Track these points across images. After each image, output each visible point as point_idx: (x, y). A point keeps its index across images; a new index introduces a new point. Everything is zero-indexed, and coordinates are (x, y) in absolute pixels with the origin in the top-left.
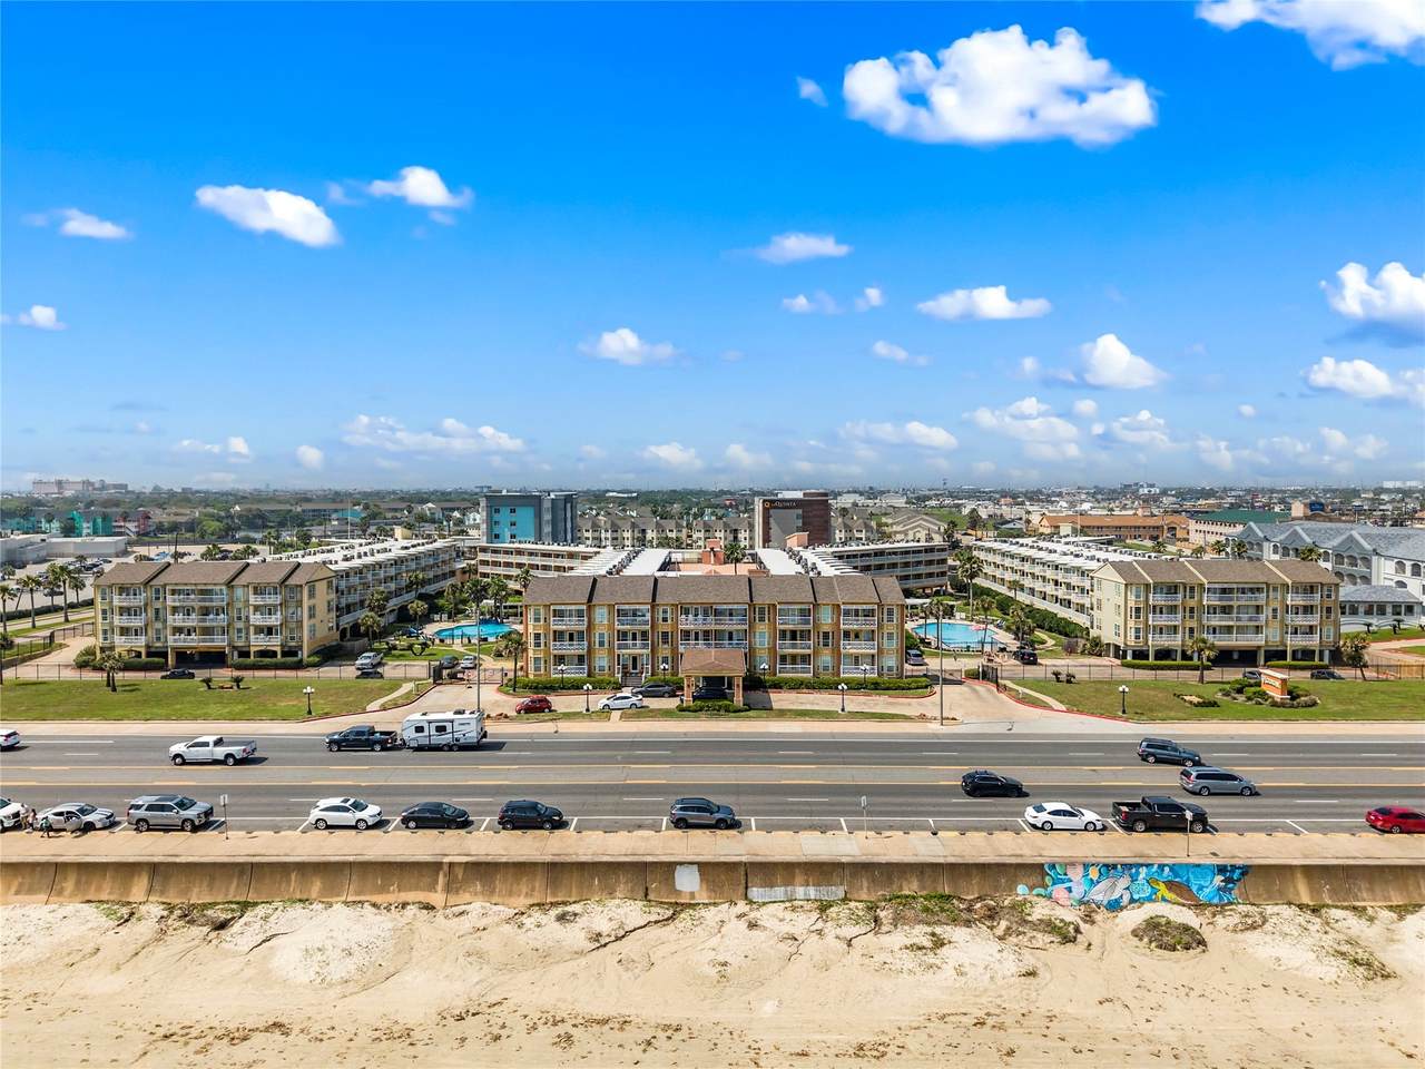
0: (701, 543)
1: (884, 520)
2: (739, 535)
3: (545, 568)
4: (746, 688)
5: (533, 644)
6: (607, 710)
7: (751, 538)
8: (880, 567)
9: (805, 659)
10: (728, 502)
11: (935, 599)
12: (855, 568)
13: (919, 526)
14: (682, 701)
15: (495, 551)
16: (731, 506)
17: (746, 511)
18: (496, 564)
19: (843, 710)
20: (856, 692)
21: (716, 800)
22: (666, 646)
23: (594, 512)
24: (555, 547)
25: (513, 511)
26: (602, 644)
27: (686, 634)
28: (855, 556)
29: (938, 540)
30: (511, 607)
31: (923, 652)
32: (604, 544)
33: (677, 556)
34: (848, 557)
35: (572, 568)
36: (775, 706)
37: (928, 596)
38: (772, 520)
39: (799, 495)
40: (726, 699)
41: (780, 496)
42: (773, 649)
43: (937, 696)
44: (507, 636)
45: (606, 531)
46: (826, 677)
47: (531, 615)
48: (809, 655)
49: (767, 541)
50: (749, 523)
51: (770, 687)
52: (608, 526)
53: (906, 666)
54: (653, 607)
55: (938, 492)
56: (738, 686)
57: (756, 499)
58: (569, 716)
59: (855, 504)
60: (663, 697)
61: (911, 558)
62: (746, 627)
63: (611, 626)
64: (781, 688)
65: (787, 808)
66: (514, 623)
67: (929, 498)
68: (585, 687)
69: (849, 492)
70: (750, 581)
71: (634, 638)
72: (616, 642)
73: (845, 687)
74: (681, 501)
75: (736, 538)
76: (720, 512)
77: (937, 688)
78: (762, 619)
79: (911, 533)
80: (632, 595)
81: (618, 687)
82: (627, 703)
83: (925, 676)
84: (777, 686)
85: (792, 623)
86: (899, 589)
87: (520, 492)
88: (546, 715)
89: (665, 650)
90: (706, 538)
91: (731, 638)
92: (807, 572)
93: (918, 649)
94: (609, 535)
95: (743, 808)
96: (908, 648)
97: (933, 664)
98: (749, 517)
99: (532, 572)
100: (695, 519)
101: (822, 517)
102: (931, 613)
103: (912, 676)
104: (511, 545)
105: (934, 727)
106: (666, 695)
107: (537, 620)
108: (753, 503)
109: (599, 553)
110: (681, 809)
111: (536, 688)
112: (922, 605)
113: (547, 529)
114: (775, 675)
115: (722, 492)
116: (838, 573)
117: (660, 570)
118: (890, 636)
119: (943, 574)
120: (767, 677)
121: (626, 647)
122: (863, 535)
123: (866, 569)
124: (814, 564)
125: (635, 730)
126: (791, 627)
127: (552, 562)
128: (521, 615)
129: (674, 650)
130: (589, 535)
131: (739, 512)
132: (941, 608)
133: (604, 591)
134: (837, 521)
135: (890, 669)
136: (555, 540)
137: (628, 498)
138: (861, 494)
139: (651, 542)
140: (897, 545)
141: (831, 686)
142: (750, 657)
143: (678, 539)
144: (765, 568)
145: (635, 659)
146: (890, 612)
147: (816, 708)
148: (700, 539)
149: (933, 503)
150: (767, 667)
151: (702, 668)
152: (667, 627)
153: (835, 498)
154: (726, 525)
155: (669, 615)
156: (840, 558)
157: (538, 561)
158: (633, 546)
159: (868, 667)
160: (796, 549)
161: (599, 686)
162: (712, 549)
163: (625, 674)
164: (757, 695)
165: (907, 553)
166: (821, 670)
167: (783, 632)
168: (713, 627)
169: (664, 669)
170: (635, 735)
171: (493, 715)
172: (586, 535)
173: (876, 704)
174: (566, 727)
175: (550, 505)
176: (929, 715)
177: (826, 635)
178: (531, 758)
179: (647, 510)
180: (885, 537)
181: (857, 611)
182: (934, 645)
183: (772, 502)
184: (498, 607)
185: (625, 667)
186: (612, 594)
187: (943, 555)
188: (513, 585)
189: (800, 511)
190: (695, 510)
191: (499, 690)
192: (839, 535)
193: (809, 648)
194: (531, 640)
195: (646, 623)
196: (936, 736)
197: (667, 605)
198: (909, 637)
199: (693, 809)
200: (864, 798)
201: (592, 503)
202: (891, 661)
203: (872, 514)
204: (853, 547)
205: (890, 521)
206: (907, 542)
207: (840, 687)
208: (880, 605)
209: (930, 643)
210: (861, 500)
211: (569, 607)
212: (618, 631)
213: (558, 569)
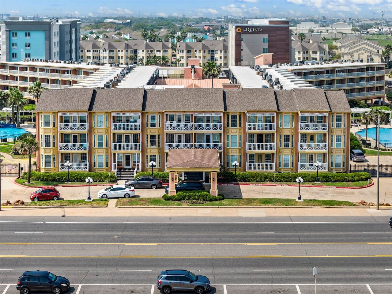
0: (183, 61)
1: (334, 44)
2: (216, 55)
3: (54, 81)
4: (220, 181)
5: (44, 144)
6: (105, 198)
7: (225, 58)
8: (331, 82)
9: (269, 157)
10: (206, 28)
11: (375, 108)
12: (311, 83)
13: (362, 49)
14: (167, 192)
15: (13, 68)
16: (209, 31)
17: (221, 35)
18: (14, 78)
19: (300, 198)
20: (310, 184)
21: (195, 271)
22: (154, 147)
23: (94, 36)
24: (62, 65)
25: (28, 35)
26: (100, 144)
27: (171, 137)
28: (311, 73)
29: (377, 61)
30: (26, 114)
31: (364, 152)
32: (102, 62)
33: (163, 72)
34: (305, 74)
35: (75, 82)
36: (244, 195)
37: (369, 106)
38: (243, 43)
39: (266, 22)
40: (203, 190)
41: (250, 23)
42: (243, 150)
43: (375, 187)
44: (23, 137)
45: (104, 51)
46: (286, 171)
47: (42, 121)
48: (273, 154)
49: (238, 60)
50: (224, 45)
51: (240, 181)
52: (106, 46)
53: (351, 163)
54: (143, 114)
55: (378, 22)
56: (214, 179)
57: (230, 25)
58: (73, 203)
59: (311, 31)
60: (151, 188)
61: (355, 75)
62: (221, 131)
63: (108, 130)
64: (249, 181)
65: (253, 277)
66: (28, 127)
67: (370, 26)
68: (87, 180)
69: (306, 21)
70: (224, 93)
71: (127, 140)
72: (112, 144)
73: (302, 180)
74: (167, 26)
75: (213, 57)
76: (200, 36)
77: (375, 180)
78: (234, 125)
79: (356, 55)
80: (125, 104)
81: (114, 180)
82: (121, 193)
83: (366, 170)
84: (247, 179)
85: (260, 128)
86: (346, 100)
87: (34, 19)
88: (55, 202)
89: (153, 151)
90: (188, 57)
91: (208, 140)
92: (272, 86)
93: (361, 148)
94: (107, 54)
95: (216, 277)
96: (352, 148)
97: (372, 161)
98: (224, 40)
99: (44, 85)
100: (178, 41)
101: (284, 40)
102: (371, 120)
103: (355, 171)
104: (26, 63)
105: (372, 211)
106: (154, 187)
107: (47, 124)
108: (227, 29)
109: (98, 69)
110: (167, 278)
111: (47, 180)
112: (364, 113)
113: (56, 49)
114: (244, 170)
115: (202, 20)
116: (297, 87)
117: (149, 83)
118: (338, 139)
119: (381, 88)
120: (237, 172)
121: (121, 147)
122: (317, 56)
123: (320, 83)
124: (278, 79)
125: (128, 215)
126: (258, 131)
127: (59, 77)
128: (34, 120)
129: (161, 150)
130: (90, 54)
131: (215, 35)
132: (379, 116)
133: (102, 101)
134: (296, 44)
135: (338, 165)
136: (62, 58)
137: (123, 24)
138: (316, 22)
139: (142, 60)
140: (344, 64)
141: (290, 179)
142: (223, 156)
143: (164, 58)
144: (237, 82)
145: (128, 158)
146: (339, 119)
147: (278, 197)
148: (183, 58)
149: (374, 30)
150: (238, 164)
151: (183, 165)
152: (154, 131)
153: (295, 25)
154: (204, 47)
155: (156, 121)
156: (299, 74)
157: (48, 76)
158: (127, 64)
159: (320, 164)
160: (263, 67)
161: (99, 179)
162: (193, 66)
163: (120, 170)
164: (230, 187)
165: (353, 71)
166: (282, 167)
167: (252, 136)
168: (194, 131)
169: (152, 166)
170: (128, 219)
171: (12, 201)
172: (88, 54)
173: (327, 194)
174: (71, 212)
175: (58, 30)
176: (368, 202)
177: (287, 138)
178: (44, 236)
179: (138, 34)
180: (334, 57)
181: (312, 118)
182: (373, 145)
183: (243, 28)
184: (15, 114)
185: (119, 164)
186: (108, 104)
187: (381, 73)
188: (27, 96)
189: (266, 36)
190: (178, 34)
191: (16, 181)
192: (298, 56)
193: (273, 148)
194: (42, 141)
195: (137, 128)
196: (373, 218)
197: (155, 113)
198: (353, 139)
199: (176, 278)
200: (315, 268)
201: (92, 27)
202: (338, 158)
203: (324, 39)
204: (309, 66)
205: (339, 45)
206: (353, 61)
207: (297, 180)
208: (331, 113)
209: (370, 144)
210: (316, 28)
211: (73, 114)
212: (114, 134)
213: (64, 82)
